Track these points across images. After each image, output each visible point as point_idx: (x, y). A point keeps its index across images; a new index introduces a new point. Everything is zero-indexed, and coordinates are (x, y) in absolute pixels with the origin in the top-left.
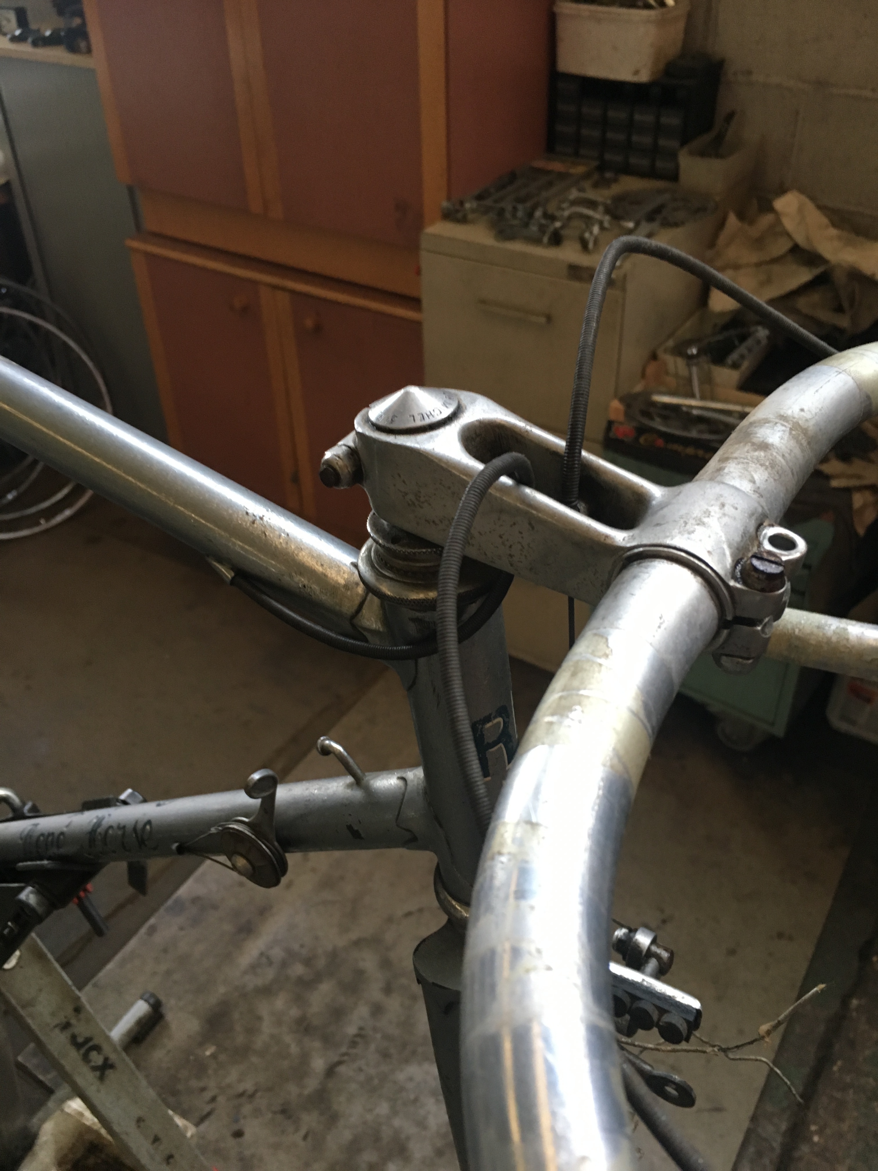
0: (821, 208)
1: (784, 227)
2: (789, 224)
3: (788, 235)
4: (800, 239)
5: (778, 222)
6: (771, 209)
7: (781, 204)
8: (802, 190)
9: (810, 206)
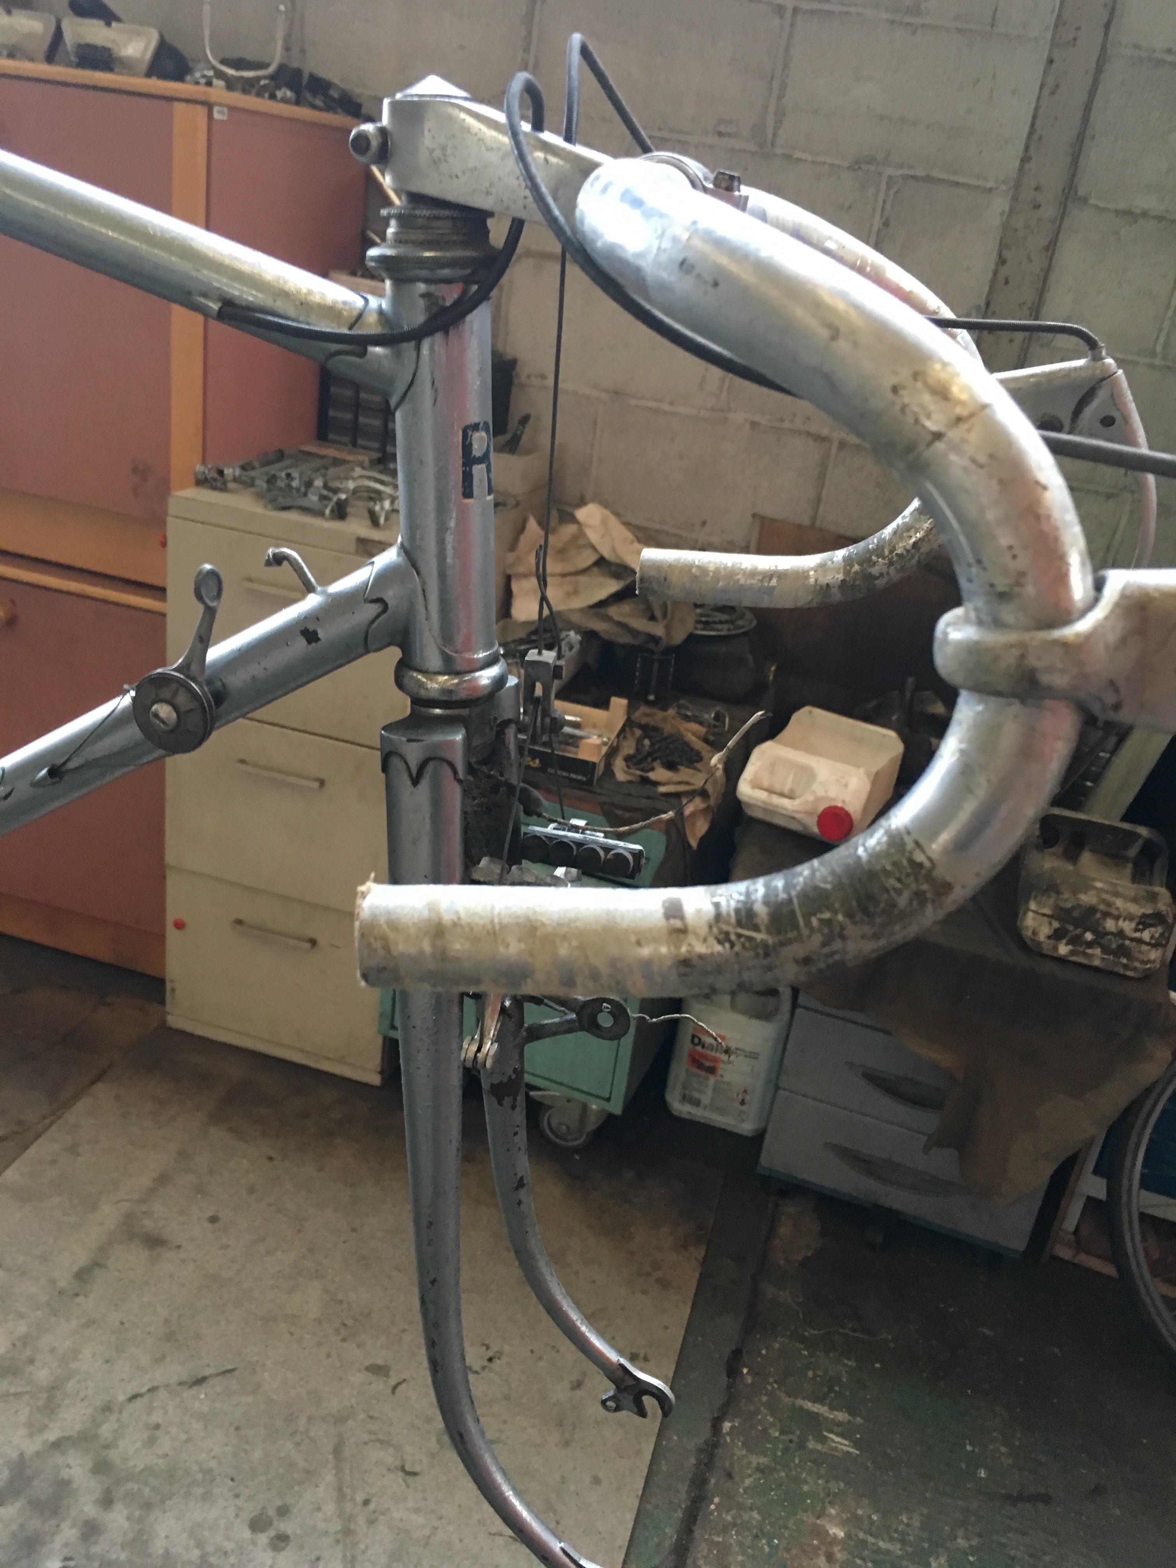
0: (627, 524)
1: (588, 539)
2: (593, 536)
3: (593, 547)
4: (607, 553)
5: (581, 534)
6: (573, 520)
7: (581, 514)
8: (605, 504)
9: (613, 521)
